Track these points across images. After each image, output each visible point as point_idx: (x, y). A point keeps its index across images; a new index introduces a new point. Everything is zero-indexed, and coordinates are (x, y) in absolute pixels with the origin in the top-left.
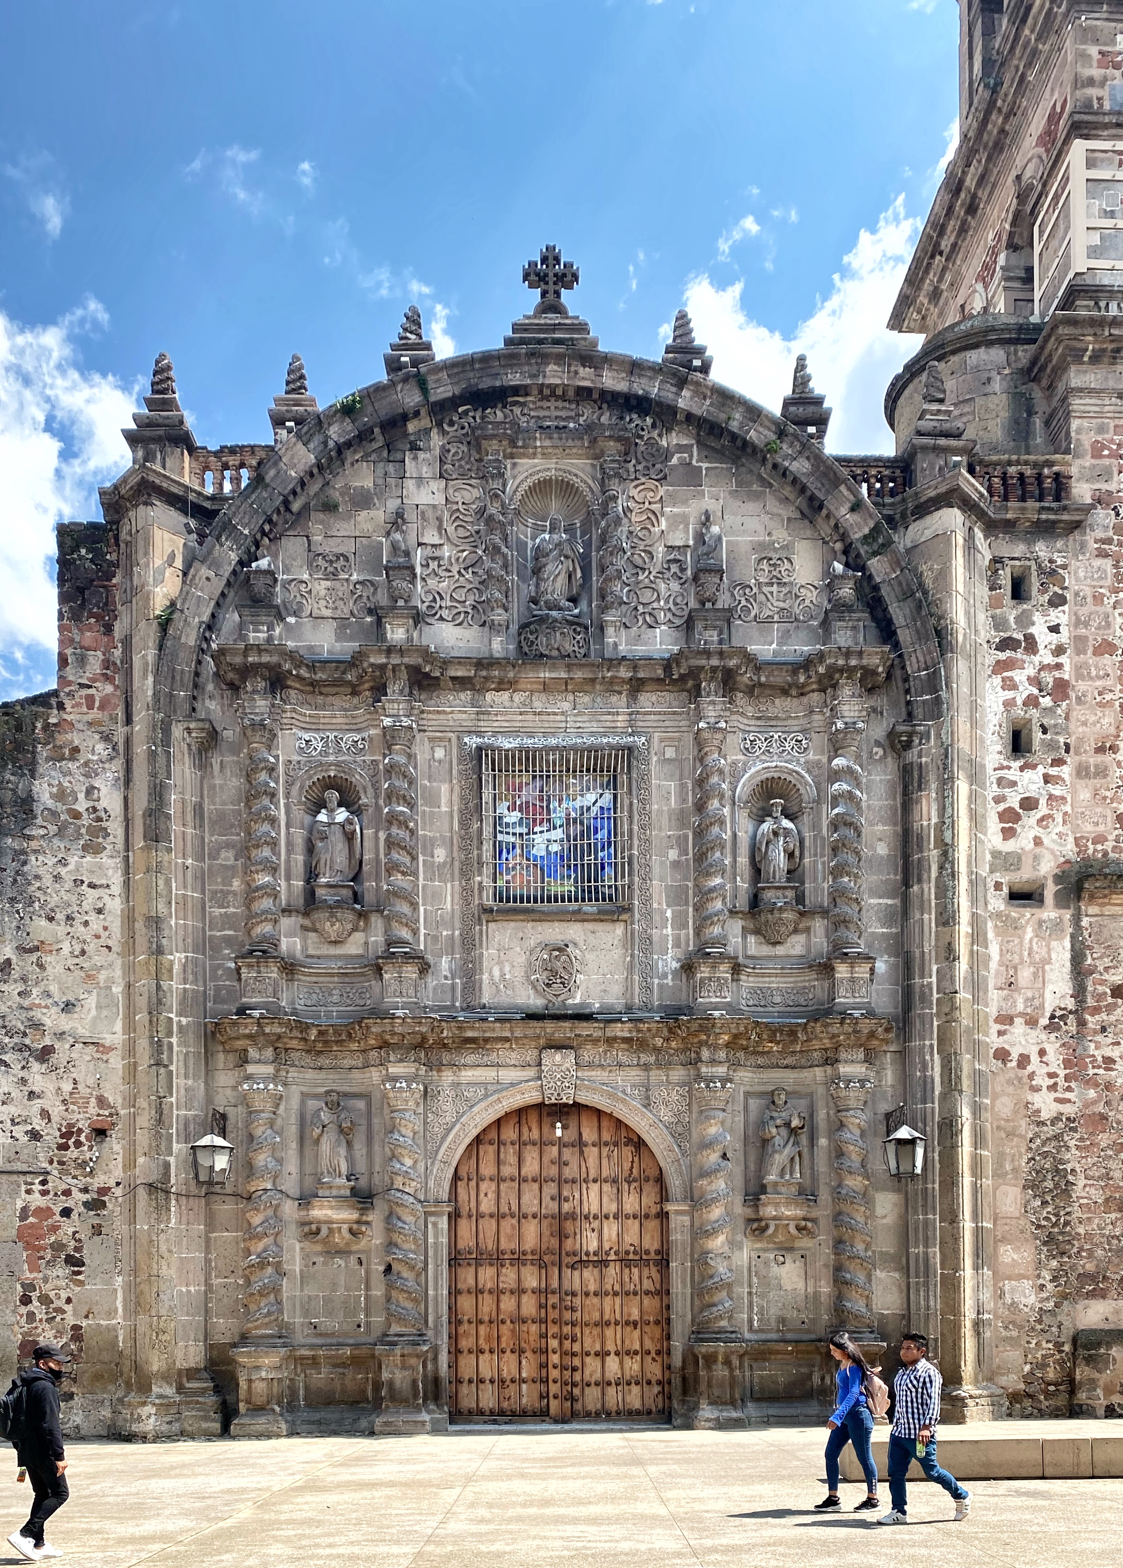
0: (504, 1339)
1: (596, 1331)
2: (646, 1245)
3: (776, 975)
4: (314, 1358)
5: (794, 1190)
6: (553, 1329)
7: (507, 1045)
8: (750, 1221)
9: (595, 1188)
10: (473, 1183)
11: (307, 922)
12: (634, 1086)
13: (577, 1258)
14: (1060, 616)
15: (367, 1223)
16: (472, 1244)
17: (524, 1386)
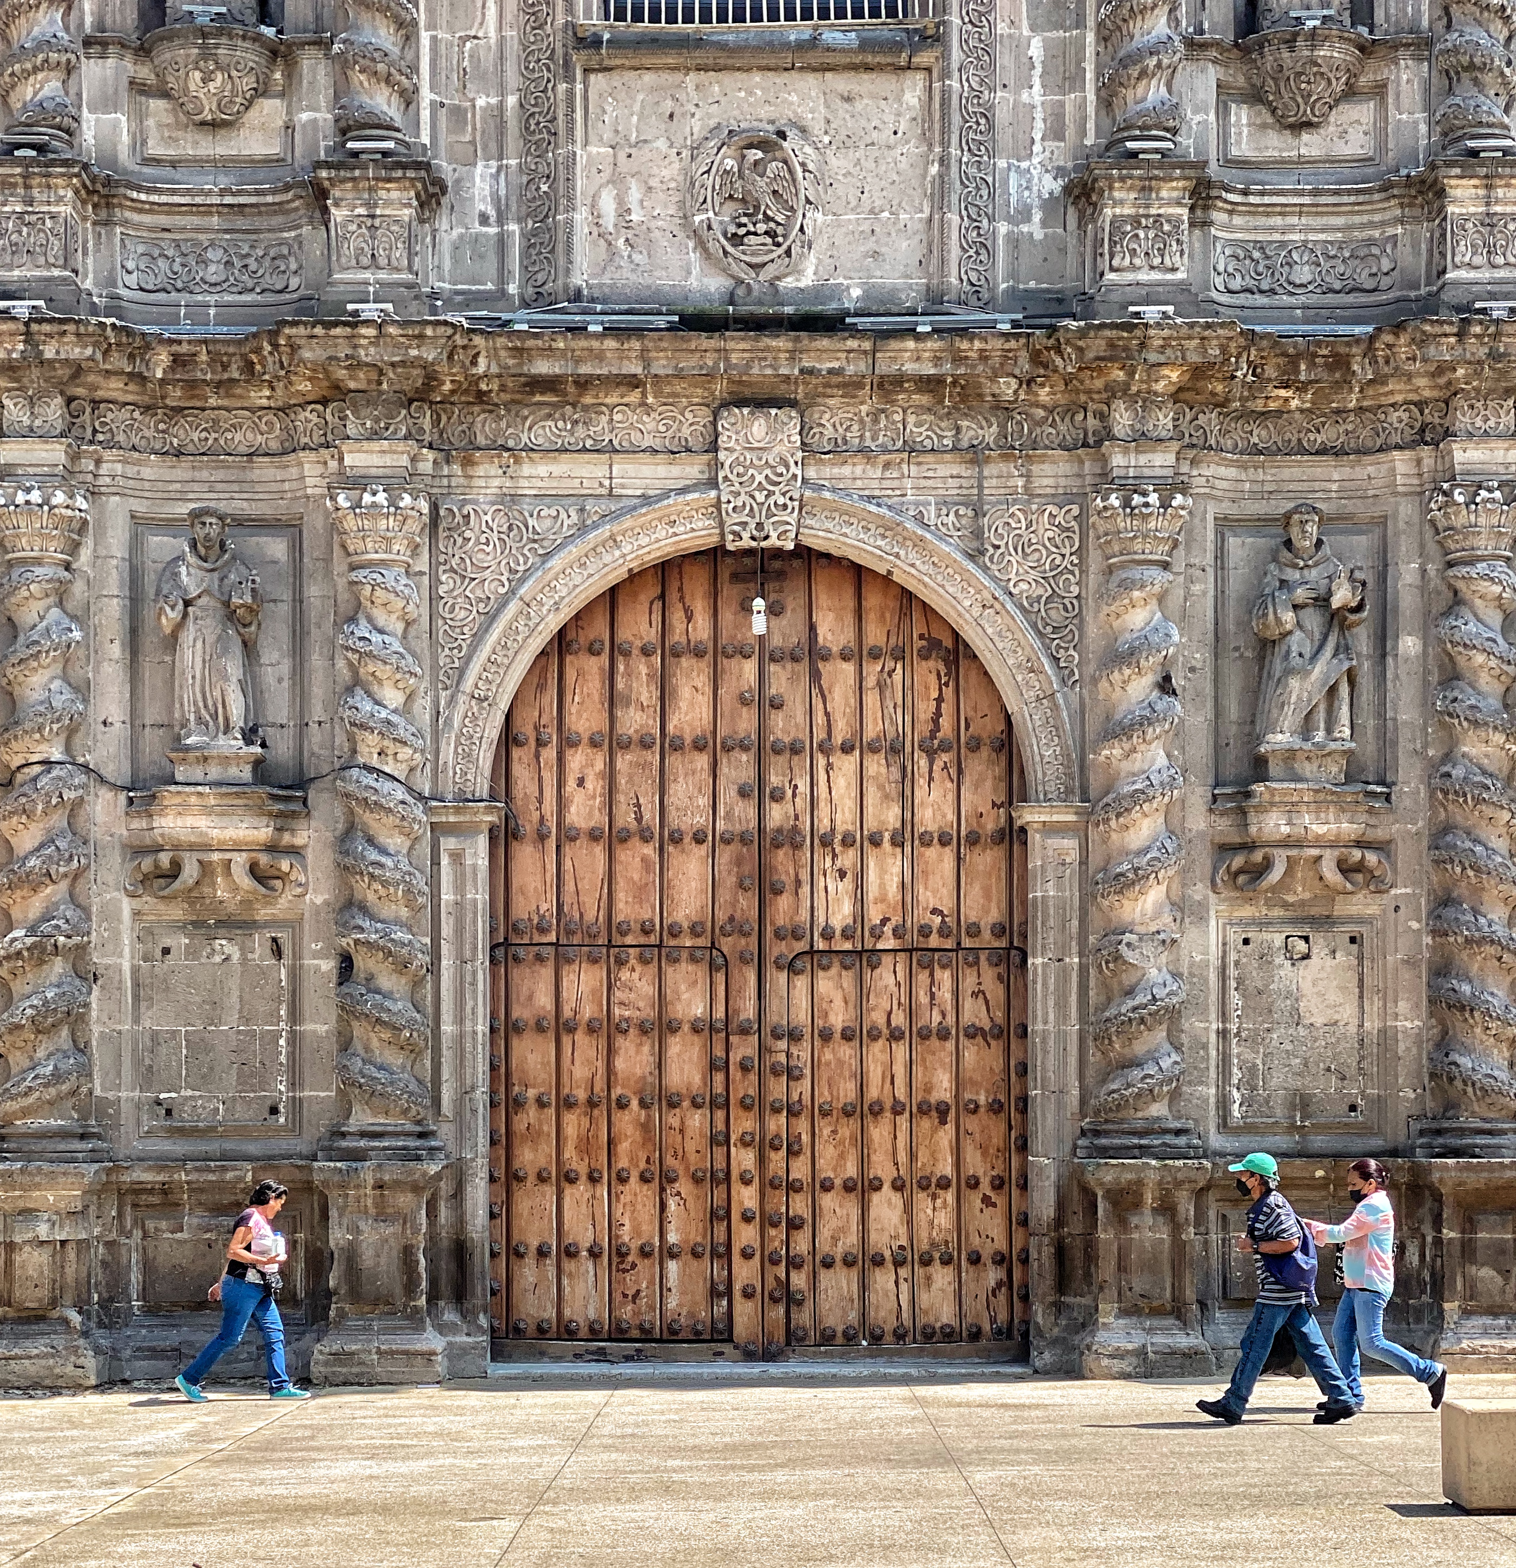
0: (623, 1147)
1: (847, 1129)
2: (971, 913)
3: (1301, 210)
4: (165, 1190)
5: (1335, 769)
6: (744, 1124)
7: (634, 397)
8: (1224, 849)
9: (847, 765)
10: (549, 754)
11: (145, 73)
12: (943, 503)
13: (802, 946)
15: (295, 852)
16: (548, 906)
17: (672, 1267)
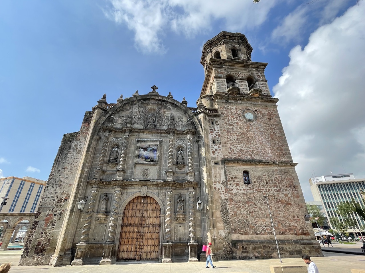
0: (129, 242)
1: (147, 240)
2: (157, 223)
3: (180, 175)
4: (93, 246)
6: (139, 240)
7: (136, 185)
8: (175, 218)
9: (149, 211)
10: (128, 210)
11: (108, 165)
12: (156, 193)
13: (144, 226)
14: (218, 126)
15: (108, 218)
16: (126, 222)
17: (132, 253)
